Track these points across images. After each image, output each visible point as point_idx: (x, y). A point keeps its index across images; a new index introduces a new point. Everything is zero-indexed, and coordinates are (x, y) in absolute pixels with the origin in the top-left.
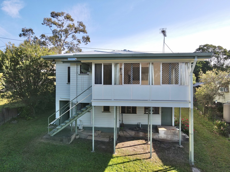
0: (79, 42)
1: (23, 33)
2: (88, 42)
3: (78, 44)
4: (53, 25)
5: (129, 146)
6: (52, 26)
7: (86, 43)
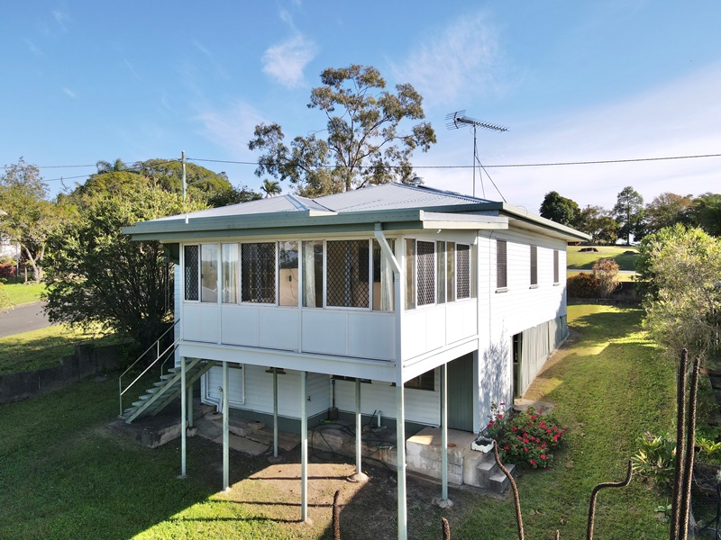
0: (410, 144)
1: (257, 138)
2: (431, 144)
3: (408, 152)
4: (336, 105)
5: (294, 477)
6: (333, 109)
7: (424, 146)
